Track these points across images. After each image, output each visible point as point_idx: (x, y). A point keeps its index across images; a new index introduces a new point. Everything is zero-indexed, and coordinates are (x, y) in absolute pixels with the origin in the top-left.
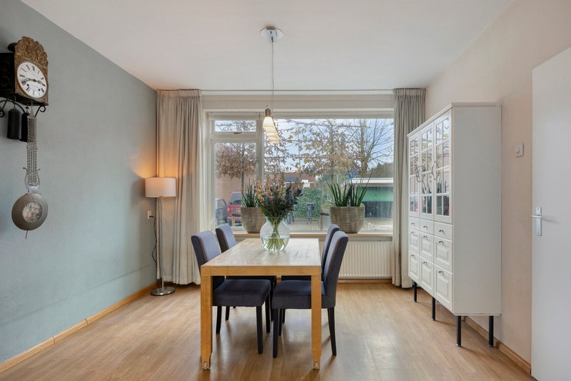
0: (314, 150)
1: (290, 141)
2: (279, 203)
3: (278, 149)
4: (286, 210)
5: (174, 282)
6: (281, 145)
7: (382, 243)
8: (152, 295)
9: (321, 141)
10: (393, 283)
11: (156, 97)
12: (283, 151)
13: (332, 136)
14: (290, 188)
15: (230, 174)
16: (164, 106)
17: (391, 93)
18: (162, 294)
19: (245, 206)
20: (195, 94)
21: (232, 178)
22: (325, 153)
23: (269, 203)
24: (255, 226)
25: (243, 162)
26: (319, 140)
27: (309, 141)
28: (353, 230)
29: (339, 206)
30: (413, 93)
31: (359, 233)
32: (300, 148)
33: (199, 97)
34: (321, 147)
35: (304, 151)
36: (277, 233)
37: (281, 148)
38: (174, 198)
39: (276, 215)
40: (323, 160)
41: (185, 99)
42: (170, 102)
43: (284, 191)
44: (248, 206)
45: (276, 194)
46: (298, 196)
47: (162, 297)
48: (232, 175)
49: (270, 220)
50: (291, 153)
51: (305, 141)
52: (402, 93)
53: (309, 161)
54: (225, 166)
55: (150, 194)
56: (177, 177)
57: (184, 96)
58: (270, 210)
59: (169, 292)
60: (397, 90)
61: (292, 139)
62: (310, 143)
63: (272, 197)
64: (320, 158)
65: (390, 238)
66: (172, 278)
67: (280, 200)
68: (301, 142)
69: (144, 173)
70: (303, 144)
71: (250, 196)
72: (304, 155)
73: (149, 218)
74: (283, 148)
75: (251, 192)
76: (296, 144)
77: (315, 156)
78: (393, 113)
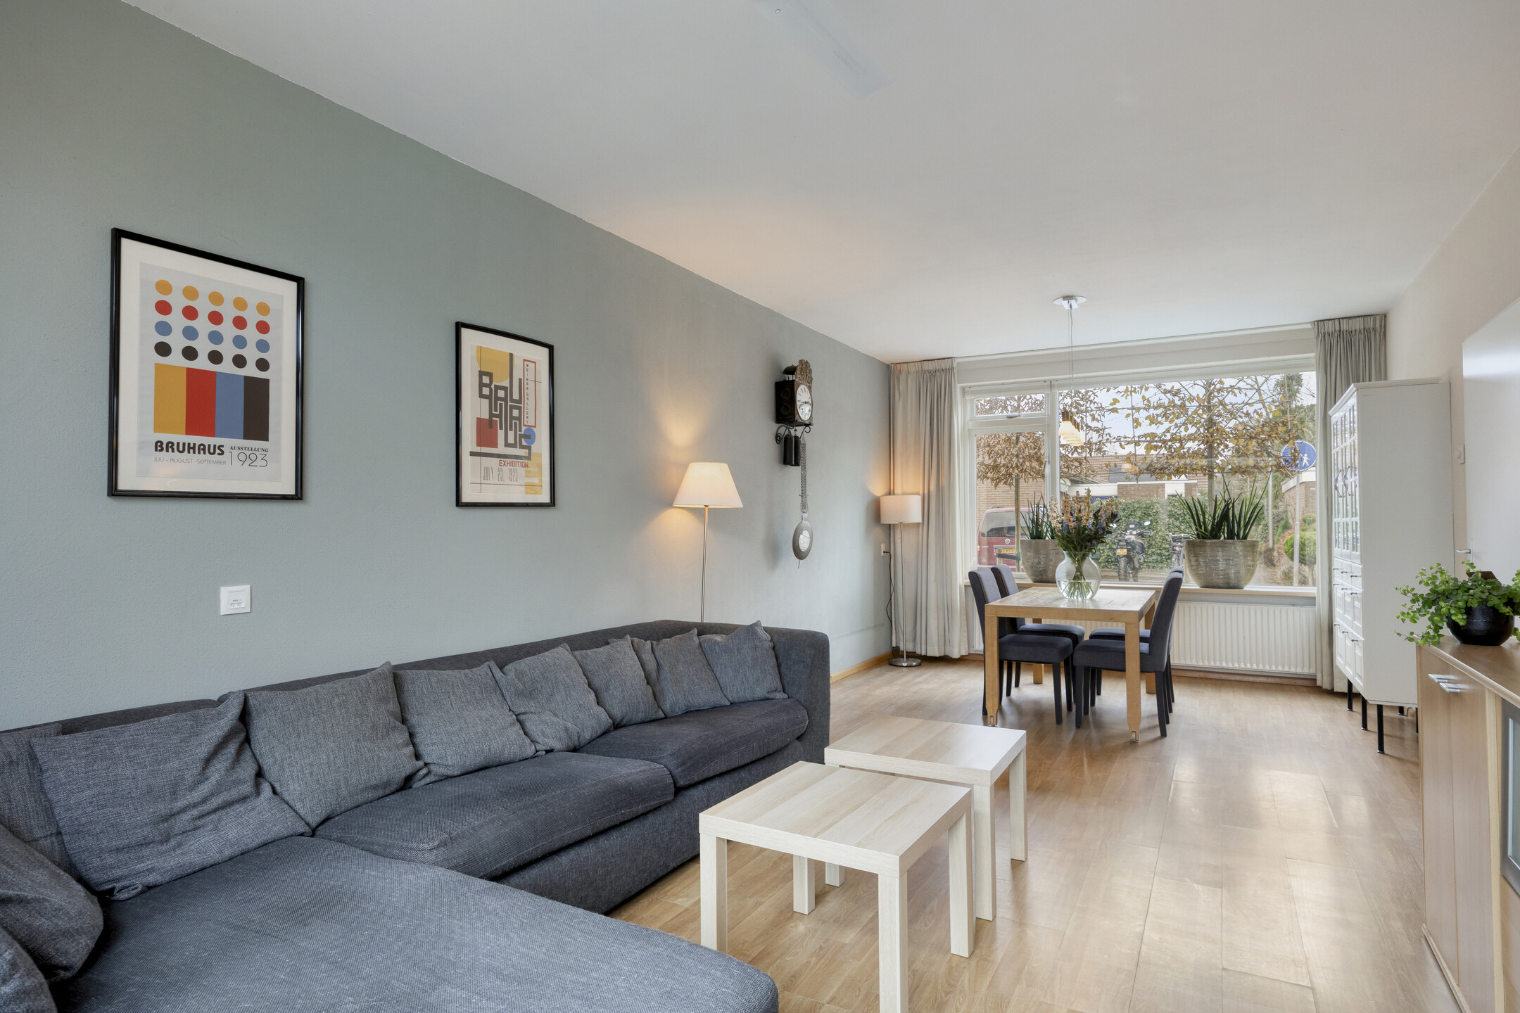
0: (1167, 425)
1: (1115, 410)
2: (1083, 533)
3: (1088, 426)
4: (1094, 542)
5: (918, 652)
6: (1094, 419)
7: (1295, 608)
8: (891, 664)
9: (1183, 406)
10: (1319, 683)
11: (890, 373)
12: (1098, 431)
13: (1209, 396)
14: (1099, 511)
15: (993, 480)
16: (901, 387)
17: (1309, 326)
18: (905, 664)
19: (1027, 538)
20: (947, 364)
21: (996, 485)
22: (1192, 430)
23: (1069, 532)
24: (1045, 571)
25: (1017, 456)
26: (1178, 403)
27: (1155, 408)
28: (1233, 582)
29: (1203, 538)
30: (1358, 325)
31: (1245, 589)
32: (1137, 423)
33: (953, 368)
34: (1182, 420)
35: (1146, 428)
36: (1081, 575)
37: (1094, 424)
38: (918, 524)
39: (1079, 548)
40: (1189, 444)
41: (933, 374)
42: (909, 380)
43: (1091, 515)
44: (1033, 537)
45: (1078, 520)
46: (1112, 522)
47: (904, 669)
48: (996, 481)
49: (1070, 555)
50: (1115, 433)
51: (1147, 408)
52: (1330, 327)
53: (1156, 448)
54: (982, 464)
55: (886, 520)
56: (921, 493)
57: (930, 369)
58: (1070, 541)
59: (914, 664)
60: (1318, 323)
61: (1117, 406)
62: (1159, 411)
63: (1072, 524)
64: (1180, 441)
65: (1310, 601)
66: (915, 647)
67: (1085, 528)
68: (1138, 409)
69: (878, 489)
70: (1143, 414)
71: (1036, 523)
72: (1145, 436)
73: (882, 554)
74: (1099, 425)
75: (1037, 515)
76: (1128, 415)
77: (1168, 436)
78: (1314, 361)
